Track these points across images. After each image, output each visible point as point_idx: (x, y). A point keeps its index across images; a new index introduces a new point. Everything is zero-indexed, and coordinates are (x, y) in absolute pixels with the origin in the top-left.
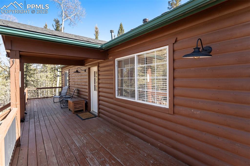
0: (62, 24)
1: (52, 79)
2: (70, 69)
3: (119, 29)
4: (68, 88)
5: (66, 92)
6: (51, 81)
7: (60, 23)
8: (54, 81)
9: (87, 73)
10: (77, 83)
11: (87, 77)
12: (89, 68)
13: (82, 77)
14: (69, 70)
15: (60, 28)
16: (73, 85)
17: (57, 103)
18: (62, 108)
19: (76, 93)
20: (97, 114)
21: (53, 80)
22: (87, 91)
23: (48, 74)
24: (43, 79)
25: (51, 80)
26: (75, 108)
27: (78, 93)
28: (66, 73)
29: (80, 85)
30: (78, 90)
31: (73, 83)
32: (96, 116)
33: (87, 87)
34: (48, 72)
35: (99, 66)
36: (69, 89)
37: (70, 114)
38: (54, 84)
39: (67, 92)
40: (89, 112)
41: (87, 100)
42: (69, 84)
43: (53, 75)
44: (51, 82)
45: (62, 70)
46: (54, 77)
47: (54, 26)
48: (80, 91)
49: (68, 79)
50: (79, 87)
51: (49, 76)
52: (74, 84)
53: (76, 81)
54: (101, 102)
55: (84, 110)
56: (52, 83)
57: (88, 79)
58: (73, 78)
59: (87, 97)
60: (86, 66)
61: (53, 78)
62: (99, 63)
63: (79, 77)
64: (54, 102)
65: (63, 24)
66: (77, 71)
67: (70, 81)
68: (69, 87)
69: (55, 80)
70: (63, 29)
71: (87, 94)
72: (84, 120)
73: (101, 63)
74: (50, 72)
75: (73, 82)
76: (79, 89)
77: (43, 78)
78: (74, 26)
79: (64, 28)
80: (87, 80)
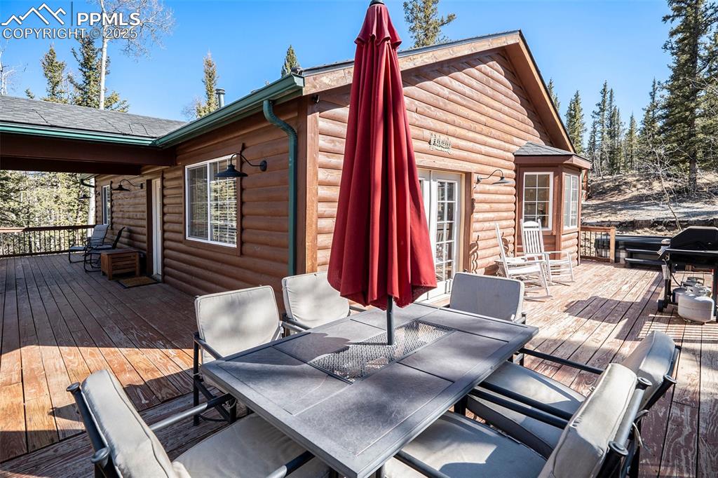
0: (101, 50)
1: (74, 206)
2: (112, 180)
3: (285, 64)
4: (109, 228)
5: (102, 236)
6: (71, 210)
7: (96, 46)
8: (81, 210)
9: (144, 192)
10: (127, 215)
11: (145, 201)
12: (147, 180)
13: (137, 201)
14: (112, 182)
15: (94, 62)
16: (120, 221)
17: (78, 263)
18: (86, 271)
19: (126, 238)
20: (160, 278)
21: (76, 207)
22: (145, 230)
23: (59, 192)
24: (46, 206)
25: (71, 208)
26: (115, 268)
27: (130, 237)
28: (105, 188)
29: (133, 218)
30: (130, 231)
31: (120, 216)
32: (157, 282)
33: (145, 223)
34: (59, 185)
35: (163, 179)
36: (112, 229)
37: (102, 280)
38: (78, 219)
39: (105, 237)
40: (148, 276)
41: (145, 250)
42: (112, 218)
43: (75, 195)
44: (70, 214)
45: (96, 182)
46: (80, 201)
47: (79, 53)
48: (134, 233)
49: (109, 205)
50: (132, 222)
51: (64, 197)
52: (122, 218)
53: (125, 209)
54: (167, 252)
55: (138, 273)
56: (75, 215)
57: (146, 205)
58: (120, 202)
59: (145, 245)
60: (143, 176)
61: (77, 202)
62: (163, 172)
63: (132, 201)
64: (71, 262)
65: (105, 50)
66: (120, 186)
67: (114, 209)
68: (112, 224)
69: (82, 208)
70: (104, 63)
71: (145, 238)
72: (129, 287)
73: (166, 173)
74: (68, 187)
75: (121, 211)
76: (132, 228)
77: (45, 204)
78: (140, 56)
79: (108, 61)
80: (145, 208)
